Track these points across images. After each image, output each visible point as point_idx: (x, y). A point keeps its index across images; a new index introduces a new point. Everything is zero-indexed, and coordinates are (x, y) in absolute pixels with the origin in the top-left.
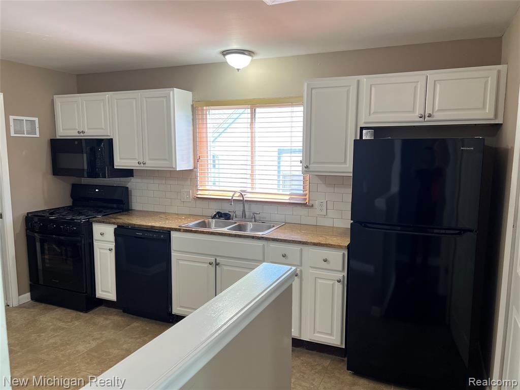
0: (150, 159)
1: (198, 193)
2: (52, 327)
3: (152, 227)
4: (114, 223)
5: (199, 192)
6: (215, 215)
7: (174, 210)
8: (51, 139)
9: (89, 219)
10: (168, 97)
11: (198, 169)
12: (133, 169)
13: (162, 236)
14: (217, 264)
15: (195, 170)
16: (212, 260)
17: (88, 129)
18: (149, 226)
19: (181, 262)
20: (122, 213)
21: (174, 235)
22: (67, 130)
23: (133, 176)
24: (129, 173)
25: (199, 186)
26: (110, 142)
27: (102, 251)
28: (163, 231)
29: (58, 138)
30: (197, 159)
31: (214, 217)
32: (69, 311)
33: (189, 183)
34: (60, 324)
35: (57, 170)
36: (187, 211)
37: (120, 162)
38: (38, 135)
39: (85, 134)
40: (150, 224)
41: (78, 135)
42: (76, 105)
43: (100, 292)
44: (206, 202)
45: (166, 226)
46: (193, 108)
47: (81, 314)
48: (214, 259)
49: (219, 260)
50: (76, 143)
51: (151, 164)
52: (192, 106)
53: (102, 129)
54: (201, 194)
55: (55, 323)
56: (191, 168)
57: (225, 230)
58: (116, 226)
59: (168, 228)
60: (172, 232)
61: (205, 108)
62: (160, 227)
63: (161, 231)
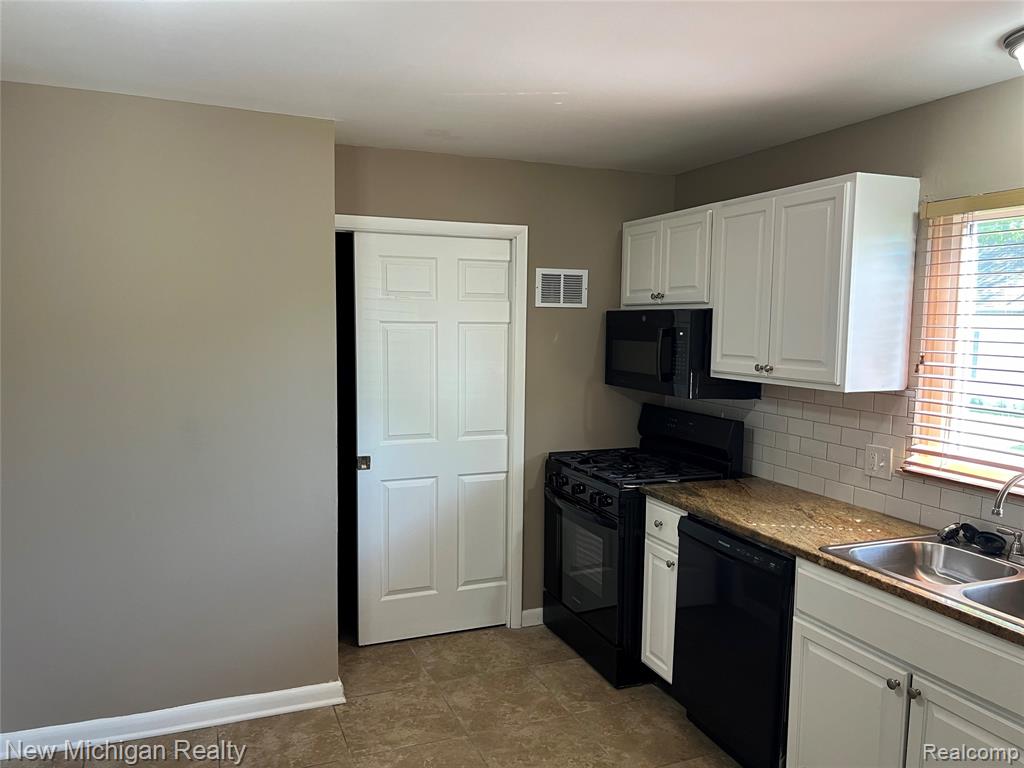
0: (785, 360)
1: (909, 460)
2: (544, 698)
3: (755, 534)
4: (680, 506)
5: (916, 458)
6: (953, 534)
8: (608, 312)
9: (640, 484)
10: (836, 200)
11: (920, 393)
12: (760, 384)
13: (773, 565)
14: (913, 695)
15: (908, 393)
16: (900, 674)
17: (671, 288)
18: (748, 529)
19: (812, 648)
20: (721, 482)
21: (803, 569)
22: (636, 295)
23: (759, 398)
24: (750, 390)
25: (915, 441)
26: (709, 312)
27: (657, 562)
28: (780, 551)
29: (623, 308)
30: (916, 362)
31: (949, 538)
32: (591, 670)
33: (888, 427)
34: (561, 698)
35: (614, 375)
36: (876, 504)
37: (726, 363)
38: (584, 305)
39: (665, 300)
40: (752, 525)
41: (652, 301)
42: (654, 239)
43: (648, 654)
44: (934, 490)
45: (787, 540)
46: (920, 223)
47: (608, 687)
48: (905, 673)
49: (919, 682)
50: (644, 319)
51: (785, 372)
52: (917, 217)
53: (694, 287)
54: (919, 462)
55: (553, 691)
56: (896, 384)
57: (953, 595)
58: (685, 514)
60: (799, 561)
61: (957, 218)
62: (771, 539)
63: (777, 551)
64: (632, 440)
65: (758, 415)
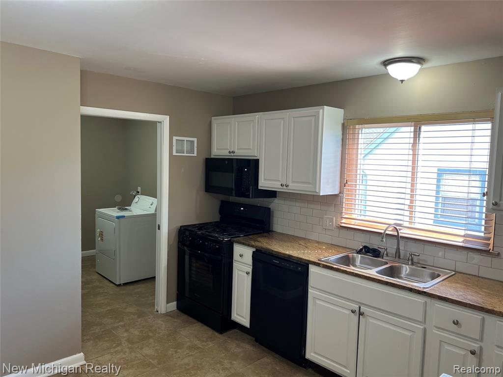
0: (293, 182)
1: (342, 221)
2: (189, 344)
3: (290, 256)
4: (252, 246)
5: (344, 221)
6: (361, 250)
7: (314, 236)
8: (206, 158)
9: (231, 238)
10: (316, 116)
11: (345, 195)
12: (276, 191)
13: (300, 268)
14: (361, 314)
15: (341, 195)
16: (356, 307)
17: (238, 149)
18: (286, 254)
19: (318, 302)
20: (263, 234)
21: (312, 269)
22: (220, 149)
23: (276, 197)
24: (272, 194)
25: (343, 214)
26: (257, 162)
27: (240, 273)
28: (301, 262)
29: (212, 157)
30: (343, 183)
31: (359, 252)
32: (206, 328)
33: (332, 209)
34: (197, 342)
35: (209, 187)
36: (327, 239)
37: (264, 183)
38: (195, 155)
39: (235, 154)
40: (287, 253)
41: (229, 154)
42: (229, 126)
43: (235, 315)
44: (351, 233)
45: (304, 258)
46: (344, 127)
47: (217, 334)
48: (358, 306)
49: (363, 309)
50: (226, 162)
51: (294, 187)
52: (343, 125)
53: (250, 149)
55: (192, 340)
56: (337, 192)
58: (254, 250)
59: (306, 260)
60: (310, 266)
61: (357, 126)
62: (297, 258)
63: (299, 262)
64: (216, 218)
65: (276, 205)
